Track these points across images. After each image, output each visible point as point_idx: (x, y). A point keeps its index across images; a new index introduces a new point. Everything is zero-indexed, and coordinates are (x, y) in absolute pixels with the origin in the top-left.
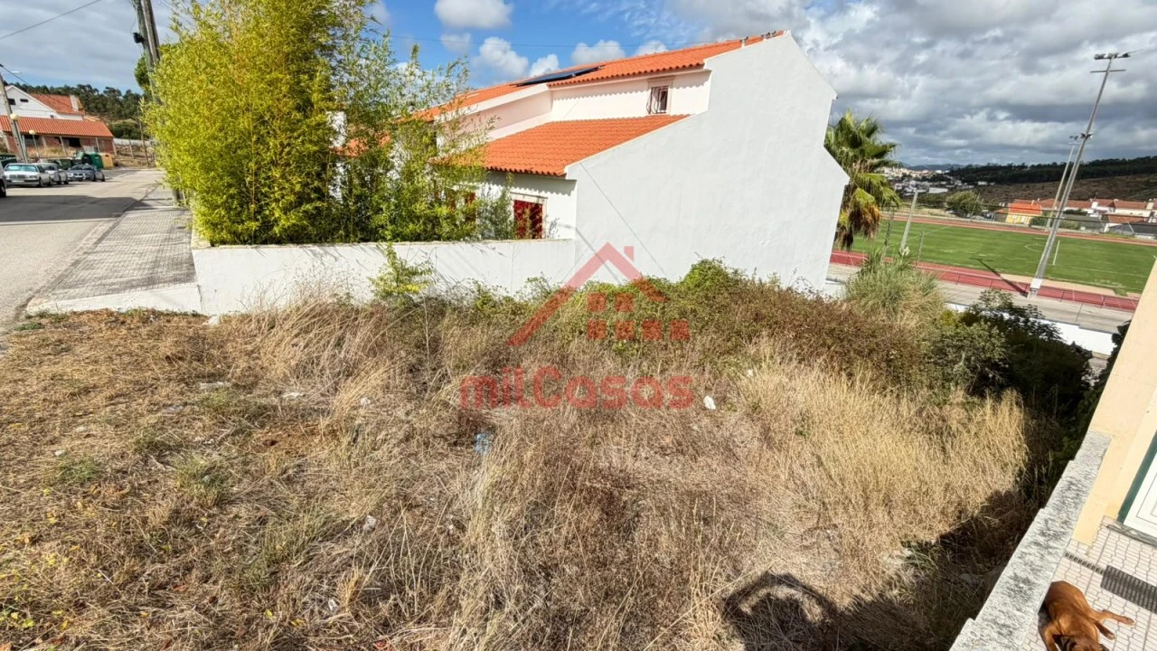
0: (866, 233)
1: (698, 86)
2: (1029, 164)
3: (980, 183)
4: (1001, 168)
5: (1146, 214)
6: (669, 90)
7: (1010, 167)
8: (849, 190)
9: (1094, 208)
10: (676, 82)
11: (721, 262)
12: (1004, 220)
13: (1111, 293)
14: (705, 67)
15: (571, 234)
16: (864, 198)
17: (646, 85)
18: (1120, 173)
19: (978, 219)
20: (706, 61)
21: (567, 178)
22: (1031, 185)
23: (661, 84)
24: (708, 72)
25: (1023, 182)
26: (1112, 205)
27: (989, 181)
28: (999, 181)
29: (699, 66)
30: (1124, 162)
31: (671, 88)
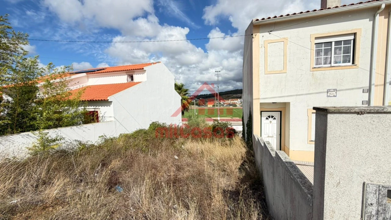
0: (187, 111)
1: (143, 74)
2: (208, 94)
3: (201, 99)
4: (203, 95)
5: (230, 102)
6: (134, 75)
7: (205, 95)
8: (182, 100)
9: (222, 102)
10: (135, 73)
11: (158, 122)
12: (207, 106)
13: (230, 118)
14: (144, 69)
15: (113, 119)
16: (185, 102)
17: (125, 74)
18: (224, 94)
19: (203, 107)
20: (144, 68)
21: (109, 101)
22: (210, 98)
23: (131, 74)
24: (145, 70)
25: (208, 98)
26: (224, 101)
27: (202, 98)
28: (204, 98)
29: (143, 69)
30: (223, 92)
31: (134, 74)
